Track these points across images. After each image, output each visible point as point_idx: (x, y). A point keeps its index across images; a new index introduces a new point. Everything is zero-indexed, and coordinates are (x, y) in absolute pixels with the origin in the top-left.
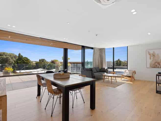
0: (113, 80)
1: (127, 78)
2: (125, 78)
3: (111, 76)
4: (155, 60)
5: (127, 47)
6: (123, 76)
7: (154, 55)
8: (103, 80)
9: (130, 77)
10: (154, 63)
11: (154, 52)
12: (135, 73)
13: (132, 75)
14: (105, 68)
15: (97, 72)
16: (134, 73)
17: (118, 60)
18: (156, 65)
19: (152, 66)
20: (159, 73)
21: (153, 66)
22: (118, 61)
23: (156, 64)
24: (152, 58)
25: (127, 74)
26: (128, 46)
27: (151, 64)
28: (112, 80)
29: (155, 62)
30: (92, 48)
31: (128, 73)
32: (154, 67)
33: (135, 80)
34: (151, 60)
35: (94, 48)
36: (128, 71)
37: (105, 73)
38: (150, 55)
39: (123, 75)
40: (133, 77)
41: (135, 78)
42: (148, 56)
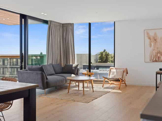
0: (88, 89)
1: (114, 84)
2: (110, 82)
3: (83, 81)
4: (158, 48)
5: (115, 22)
6: (106, 80)
7: (155, 40)
8: (66, 91)
9: (118, 80)
10: (156, 53)
11: (155, 34)
12: (127, 73)
13: (122, 77)
14: (72, 65)
15: (56, 73)
16: (125, 74)
17: (103, 51)
18: (159, 57)
19: (153, 58)
20: (161, 70)
21: (155, 59)
22: (104, 54)
23: (159, 55)
24: (152, 44)
25: (113, 76)
26: (115, 20)
27: (151, 56)
28: (84, 89)
29: (156, 51)
30: (46, 22)
31: (115, 73)
32: (156, 61)
33: (126, 86)
34: (151, 48)
35: (49, 23)
36: (115, 70)
37: (73, 75)
38: (150, 38)
39: (106, 78)
40: (123, 81)
41: (126, 83)
42: (148, 41)
